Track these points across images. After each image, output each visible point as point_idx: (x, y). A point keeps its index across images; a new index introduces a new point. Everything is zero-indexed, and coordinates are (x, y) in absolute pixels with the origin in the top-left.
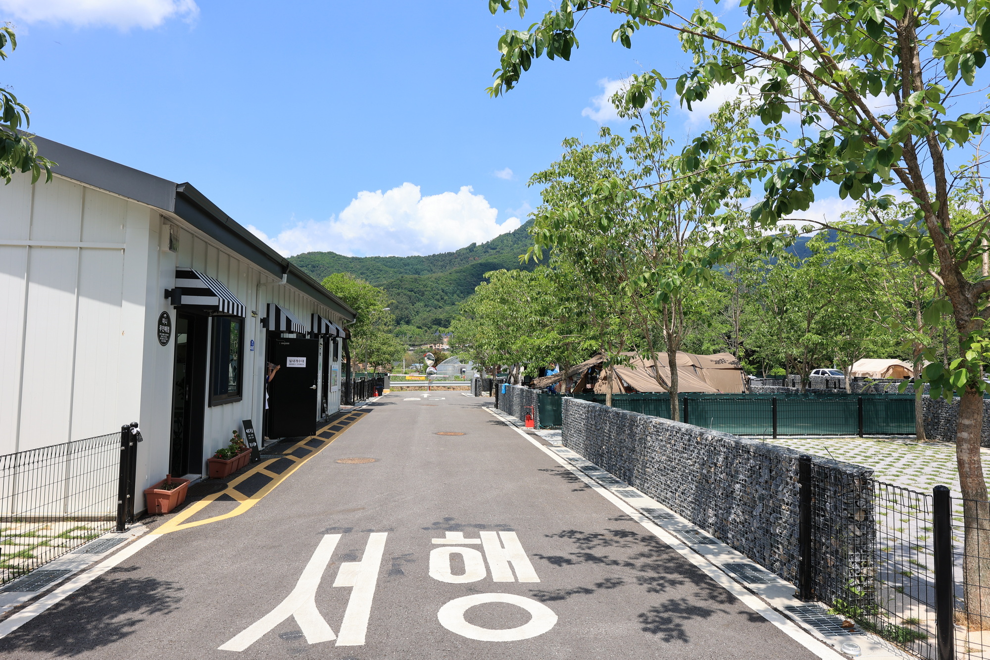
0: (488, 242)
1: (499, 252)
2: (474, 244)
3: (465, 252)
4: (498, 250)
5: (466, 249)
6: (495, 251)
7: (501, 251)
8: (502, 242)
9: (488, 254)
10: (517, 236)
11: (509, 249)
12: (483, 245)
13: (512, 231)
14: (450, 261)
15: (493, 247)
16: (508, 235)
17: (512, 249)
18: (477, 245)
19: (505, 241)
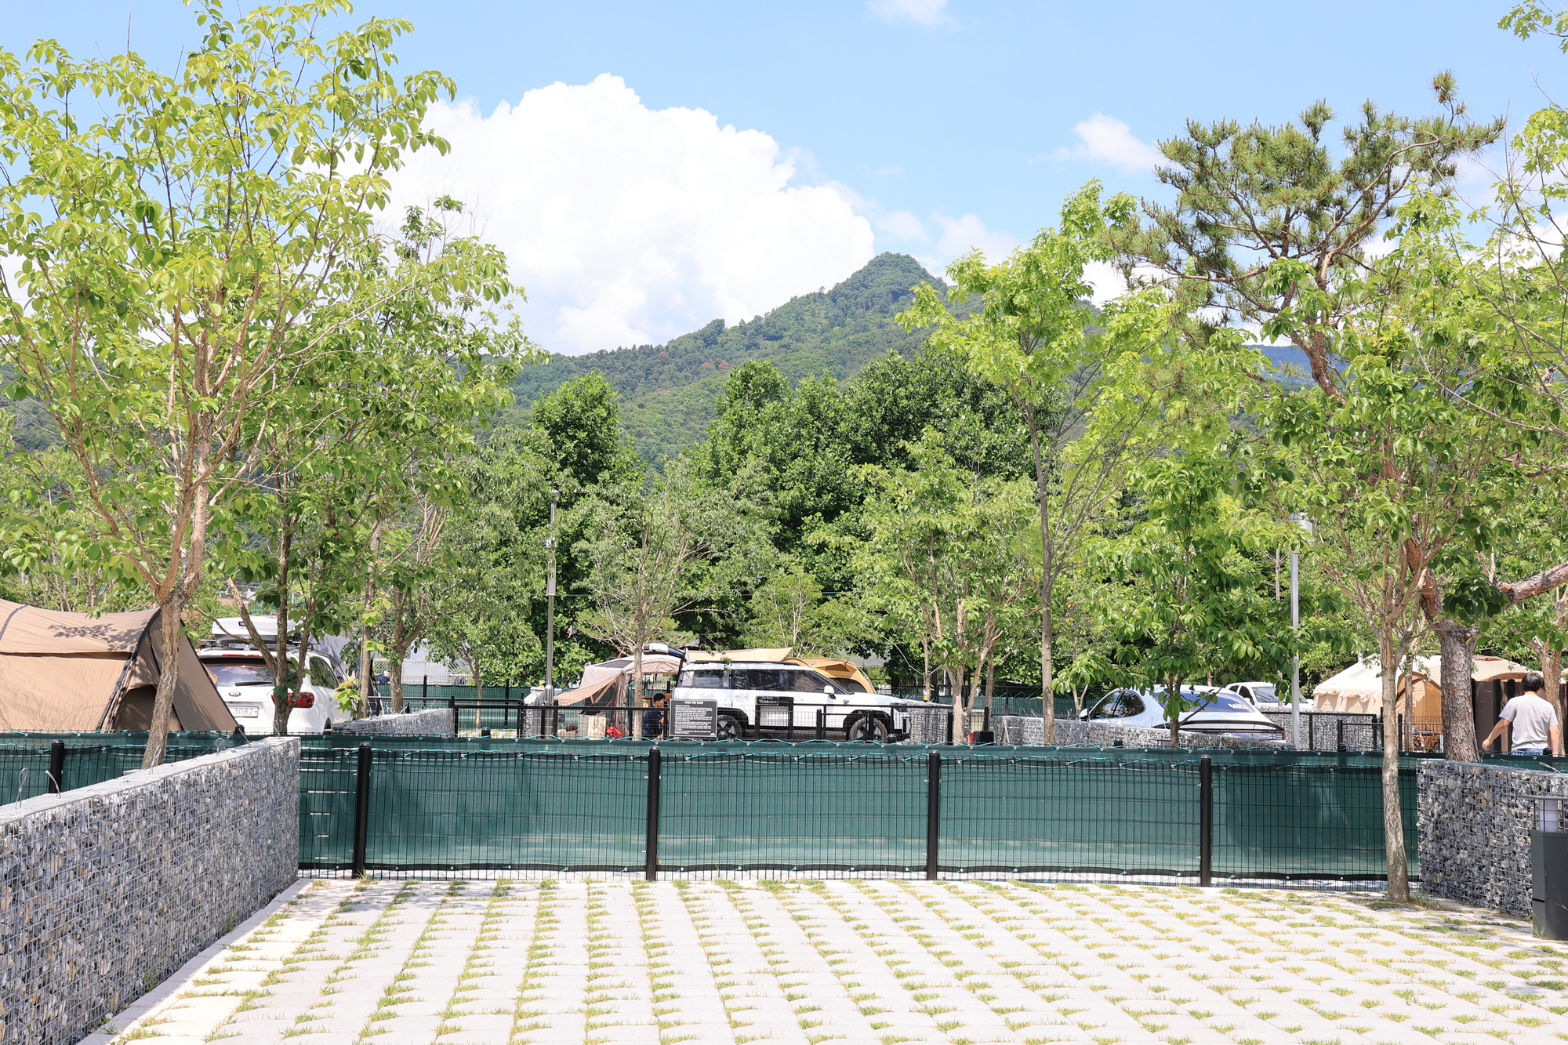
0: (758, 319)
1: (786, 346)
2: (719, 325)
3: (690, 345)
4: (786, 340)
5: (695, 337)
6: (776, 344)
7: (795, 345)
8: (799, 318)
9: (756, 353)
10: (841, 301)
11: (818, 339)
12: (743, 328)
13: (829, 288)
14: (648, 371)
15: (772, 332)
16: (818, 297)
17: (827, 340)
18: (728, 325)
19: (807, 317)
